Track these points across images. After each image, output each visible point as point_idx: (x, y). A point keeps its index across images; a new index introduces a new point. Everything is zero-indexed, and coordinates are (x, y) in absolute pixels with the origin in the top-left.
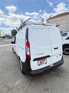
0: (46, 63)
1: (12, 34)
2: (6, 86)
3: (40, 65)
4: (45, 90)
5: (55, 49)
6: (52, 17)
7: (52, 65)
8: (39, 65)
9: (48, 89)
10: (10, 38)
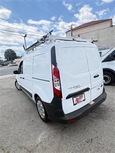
0: (84, 100)
1: (6, 58)
2: (21, 148)
3: (76, 104)
4: (88, 142)
5: (95, 77)
6: (73, 27)
7: (93, 103)
8: (74, 105)
9: (92, 139)
10: (3, 65)
